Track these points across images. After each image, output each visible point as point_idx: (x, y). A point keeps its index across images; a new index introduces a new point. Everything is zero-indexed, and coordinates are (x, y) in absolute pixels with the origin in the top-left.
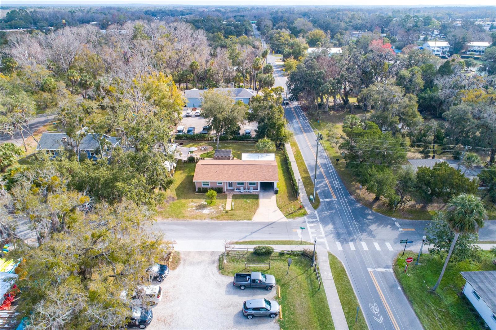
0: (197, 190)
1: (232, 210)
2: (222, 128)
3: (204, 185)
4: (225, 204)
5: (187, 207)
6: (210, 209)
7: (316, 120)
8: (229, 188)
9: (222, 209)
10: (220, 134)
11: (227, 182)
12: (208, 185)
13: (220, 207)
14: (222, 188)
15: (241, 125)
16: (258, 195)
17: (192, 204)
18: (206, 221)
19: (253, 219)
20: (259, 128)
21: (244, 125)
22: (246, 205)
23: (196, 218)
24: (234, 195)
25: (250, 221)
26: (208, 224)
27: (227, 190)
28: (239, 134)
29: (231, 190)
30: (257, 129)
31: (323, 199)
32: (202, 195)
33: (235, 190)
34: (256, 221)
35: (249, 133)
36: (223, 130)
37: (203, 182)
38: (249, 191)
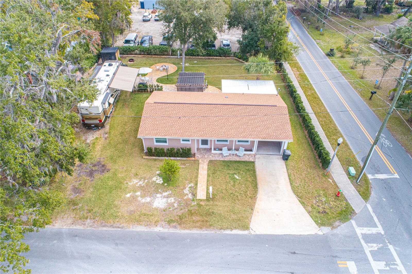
0: (145, 151)
1: (208, 199)
2: (190, 37)
3: (157, 141)
4: (196, 184)
5: (125, 190)
6: (167, 197)
7: (317, 28)
8: (201, 146)
9: (190, 196)
10: (186, 46)
11: (198, 140)
12: (166, 142)
13: (186, 191)
14: (189, 150)
15: (218, 32)
16: (253, 162)
17: (135, 181)
18: (158, 229)
19: (252, 226)
20: (244, 37)
21: (222, 34)
22: (234, 186)
23: (138, 222)
24: (211, 162)
25: (246, 232)
26: (162, 238)
27: (198, 149)
28: (214, 46)
29: (205, 149)
30: (241, 40)
31: (373, 174)
32: (155, 160)
33: (213, 151)
34: (258, 233)
35: (228, 45)
36: (191, 40)
37: (156, 139)
38: (236, 152)
